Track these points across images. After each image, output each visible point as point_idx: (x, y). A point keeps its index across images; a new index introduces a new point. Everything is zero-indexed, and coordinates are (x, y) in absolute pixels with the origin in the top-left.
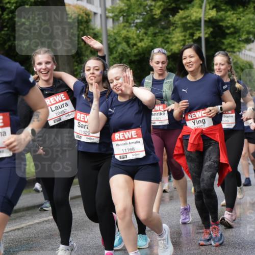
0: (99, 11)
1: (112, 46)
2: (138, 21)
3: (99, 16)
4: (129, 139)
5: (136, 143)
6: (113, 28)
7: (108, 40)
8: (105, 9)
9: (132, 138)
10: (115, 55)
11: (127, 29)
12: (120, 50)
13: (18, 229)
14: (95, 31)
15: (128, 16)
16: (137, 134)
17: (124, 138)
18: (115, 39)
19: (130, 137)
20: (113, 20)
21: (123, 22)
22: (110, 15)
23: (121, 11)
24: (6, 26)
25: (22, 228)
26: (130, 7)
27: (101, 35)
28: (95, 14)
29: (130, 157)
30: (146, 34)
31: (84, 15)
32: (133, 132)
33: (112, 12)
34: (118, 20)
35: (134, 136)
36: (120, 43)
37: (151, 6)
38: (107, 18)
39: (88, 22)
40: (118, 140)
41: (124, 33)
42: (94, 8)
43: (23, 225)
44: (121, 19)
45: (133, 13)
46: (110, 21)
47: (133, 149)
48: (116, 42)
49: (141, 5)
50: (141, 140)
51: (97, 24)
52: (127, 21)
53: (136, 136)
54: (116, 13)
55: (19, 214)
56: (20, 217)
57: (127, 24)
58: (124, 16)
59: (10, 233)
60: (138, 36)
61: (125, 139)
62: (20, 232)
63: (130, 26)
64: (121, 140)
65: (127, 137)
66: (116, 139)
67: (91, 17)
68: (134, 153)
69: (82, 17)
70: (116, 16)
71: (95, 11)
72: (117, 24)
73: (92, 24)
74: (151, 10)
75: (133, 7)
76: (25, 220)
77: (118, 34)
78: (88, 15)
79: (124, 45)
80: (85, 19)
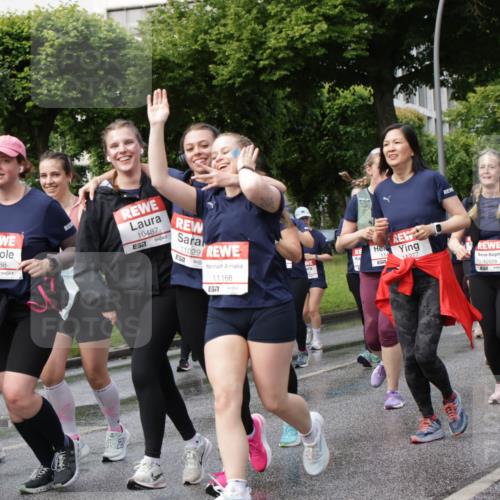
0: (433, 115)
1: (448, 156)
2: (479, 126)
3: (433, 121)
4: (226, 258)
5: (236, 267)
6: (450, 134)
7: (443, 147)
8: (441, 113)
9: (231, 257)
10: (453, 166)
11: (466, 135)
12: (457, 160)
13: (341, 368)
14: (429, 139)
15: (468, 120)
16: (240, 252)
17: (218, 256)
18: (452, 147)
19: (228, 255)
20: (450, 125)
21: (462, 127)
22: (447, 119)
23: (459, 115)
24: (326, 135)
25: (346, 367)
26: (469, 110)
27: (436, 142)
28: (429, 118)
29: (224, 291)
30: (488, 140)
31: (416, 120)
32: (235, 247)
33: (449, 116)
34: (456, 125)
35: (235, 255)
36: (457, 152)
37: (494, 107)
38: (443, 122)
39: (420, 127)
40: (210, 258)
41: (462, 139)
42: (428, 111)
43: (347, 364)
44: (459, 123)
45: (473, 117)
46: (446, 126)
47: (230, 277)
48: (453, 150)
49: (482, 107)
50: (245, 263)
51: (431, 130)
52: (466, 127)
53: (238, 255)
54: (453, 117)
55: (342, 351)
56: (344, 354)
57: (467, 130)
58: (462, 120)
59: (332, 373)
60: (479, 143)
61: (221, 258)
62: (343, 372)
63: (469, 132)
64: (214, 258)
65: (223, 255)
66: (208, 255)
67: (425, 122)
68: (231, 286)
69: (414, 122)
70: (453, 120)
71: (429, 115)
72: (454, 130)
73: (425, 130)
74: (494, 113)
75: (473, 109)
76: (349, 357)
77: (456, 140)
78: (420, 119)
79: (463, 154)
80: (417, 125)
